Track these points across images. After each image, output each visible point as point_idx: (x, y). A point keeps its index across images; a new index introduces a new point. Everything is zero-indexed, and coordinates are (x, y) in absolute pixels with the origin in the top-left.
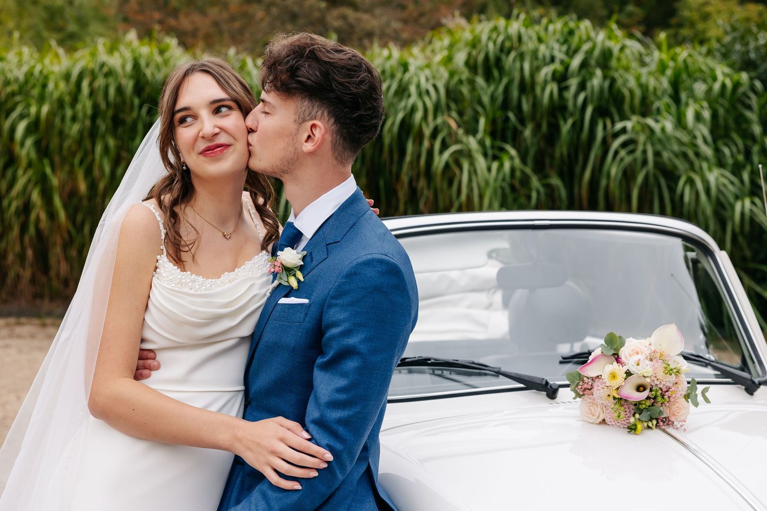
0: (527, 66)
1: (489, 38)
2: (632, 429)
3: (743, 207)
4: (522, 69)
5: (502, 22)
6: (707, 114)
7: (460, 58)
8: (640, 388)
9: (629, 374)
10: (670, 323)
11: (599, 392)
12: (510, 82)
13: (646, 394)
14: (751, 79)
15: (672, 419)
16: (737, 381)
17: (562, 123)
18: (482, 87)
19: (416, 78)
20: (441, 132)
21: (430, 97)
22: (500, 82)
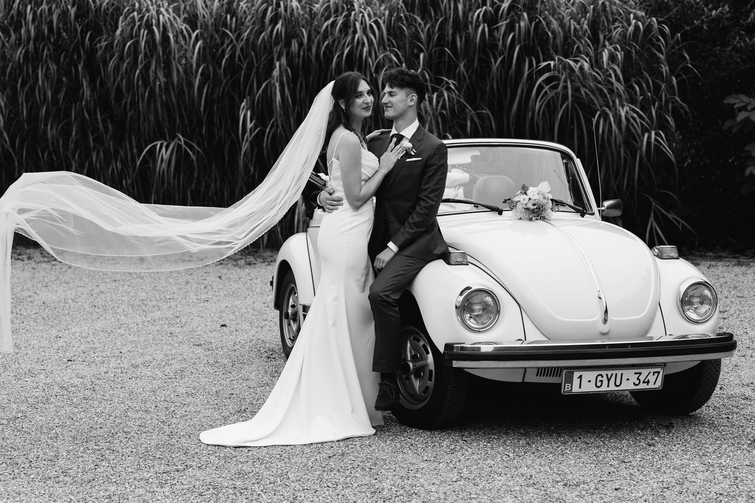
0: (460, 7)
2: (531, 220)
3: (649, 137)
4: (456, 8)
6: (620, 56)
8: (534, 205)
9: (530, 199)
10: (545, 181)
11: (519, 206)
12: (446, 20)
13: (536, 207)
14: (659, 23)
15: (546, 217)
16: (577, 211)
17: (493, 60)
18: (420, 24)
19: (361, 15)
20: (384, 66)
21: (374, 33)
22: (437, 20)
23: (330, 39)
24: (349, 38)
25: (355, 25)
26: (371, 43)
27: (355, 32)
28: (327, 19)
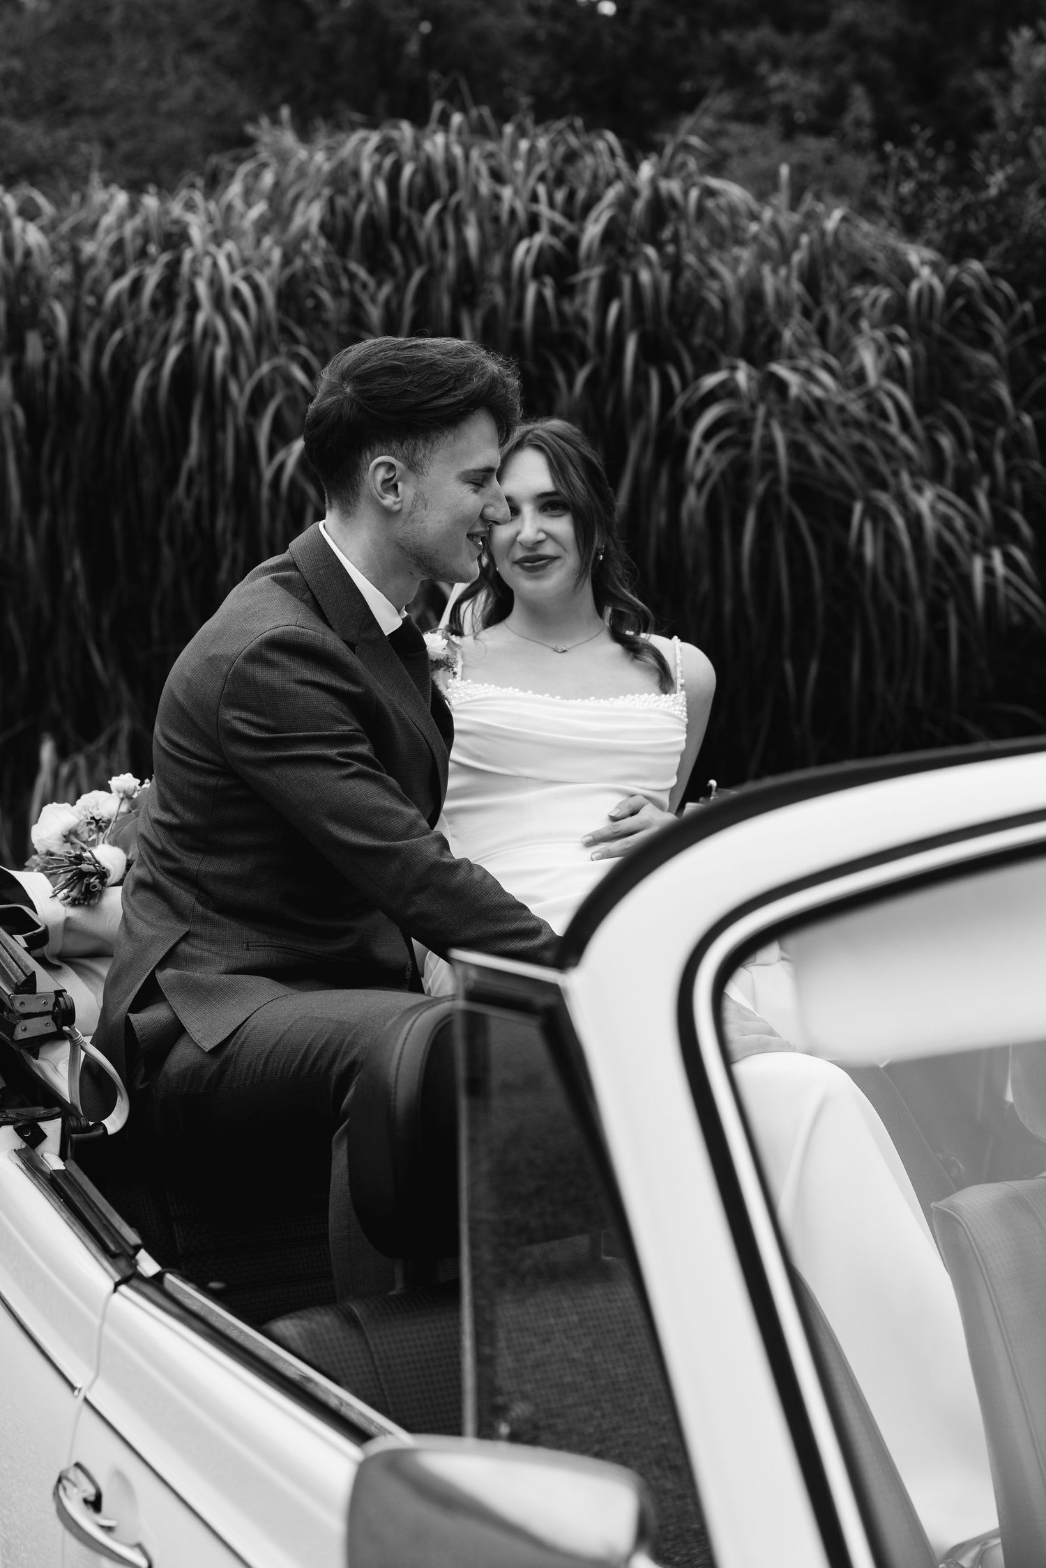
0: (471, 234)
1: (377, 169)
3: (989, 571)
4: (462, 243)
5: (405, 131)
6: (907, 355)
7: (310, 214)
14: (992, 275)
17: (561, 377)
18: (364, 286)
19: (208, 262)
20: (272, 395)
21: (244, 310)
22: (409, 275)
23: (129, 326)
24: (179, 324)
25: (192, 288)
26: (235, 337)
27: (194, 306)
28: (118, 274)
